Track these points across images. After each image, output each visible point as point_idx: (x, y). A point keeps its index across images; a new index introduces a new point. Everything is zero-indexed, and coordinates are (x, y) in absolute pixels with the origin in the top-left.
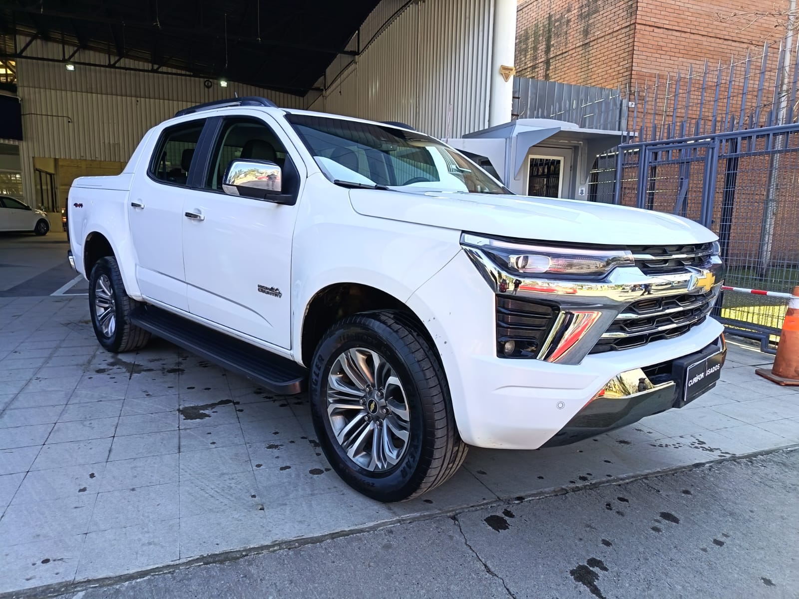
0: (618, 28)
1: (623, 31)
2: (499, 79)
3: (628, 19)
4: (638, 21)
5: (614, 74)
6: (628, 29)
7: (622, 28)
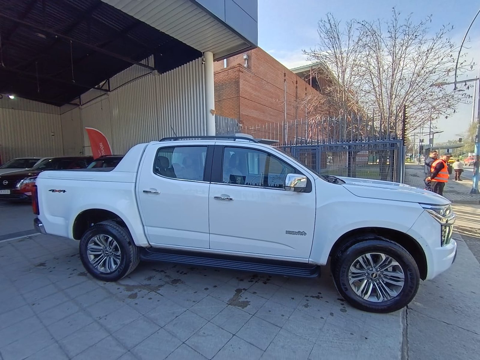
0: (232, 97)
1: (235, 98)
2: (210, 115)
3: (237, 94)
4: (240, 96)
5: (233, 113)
6: (237, 98)
7: (234, 97)
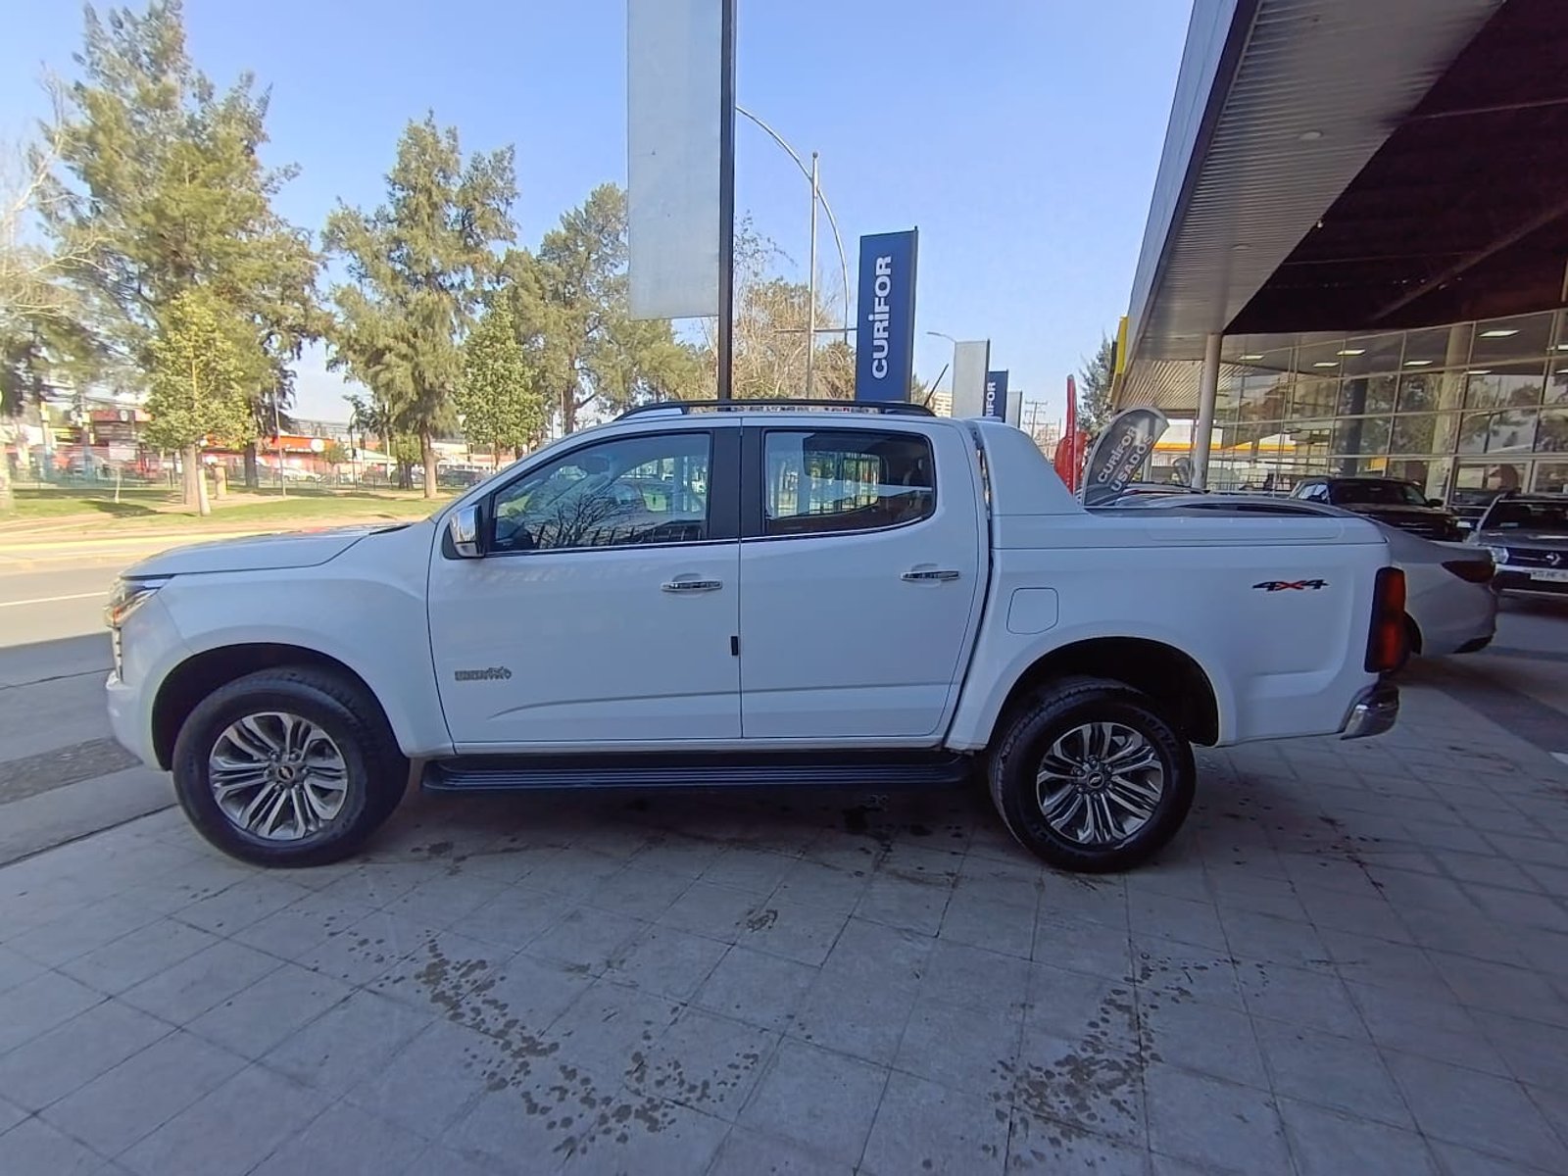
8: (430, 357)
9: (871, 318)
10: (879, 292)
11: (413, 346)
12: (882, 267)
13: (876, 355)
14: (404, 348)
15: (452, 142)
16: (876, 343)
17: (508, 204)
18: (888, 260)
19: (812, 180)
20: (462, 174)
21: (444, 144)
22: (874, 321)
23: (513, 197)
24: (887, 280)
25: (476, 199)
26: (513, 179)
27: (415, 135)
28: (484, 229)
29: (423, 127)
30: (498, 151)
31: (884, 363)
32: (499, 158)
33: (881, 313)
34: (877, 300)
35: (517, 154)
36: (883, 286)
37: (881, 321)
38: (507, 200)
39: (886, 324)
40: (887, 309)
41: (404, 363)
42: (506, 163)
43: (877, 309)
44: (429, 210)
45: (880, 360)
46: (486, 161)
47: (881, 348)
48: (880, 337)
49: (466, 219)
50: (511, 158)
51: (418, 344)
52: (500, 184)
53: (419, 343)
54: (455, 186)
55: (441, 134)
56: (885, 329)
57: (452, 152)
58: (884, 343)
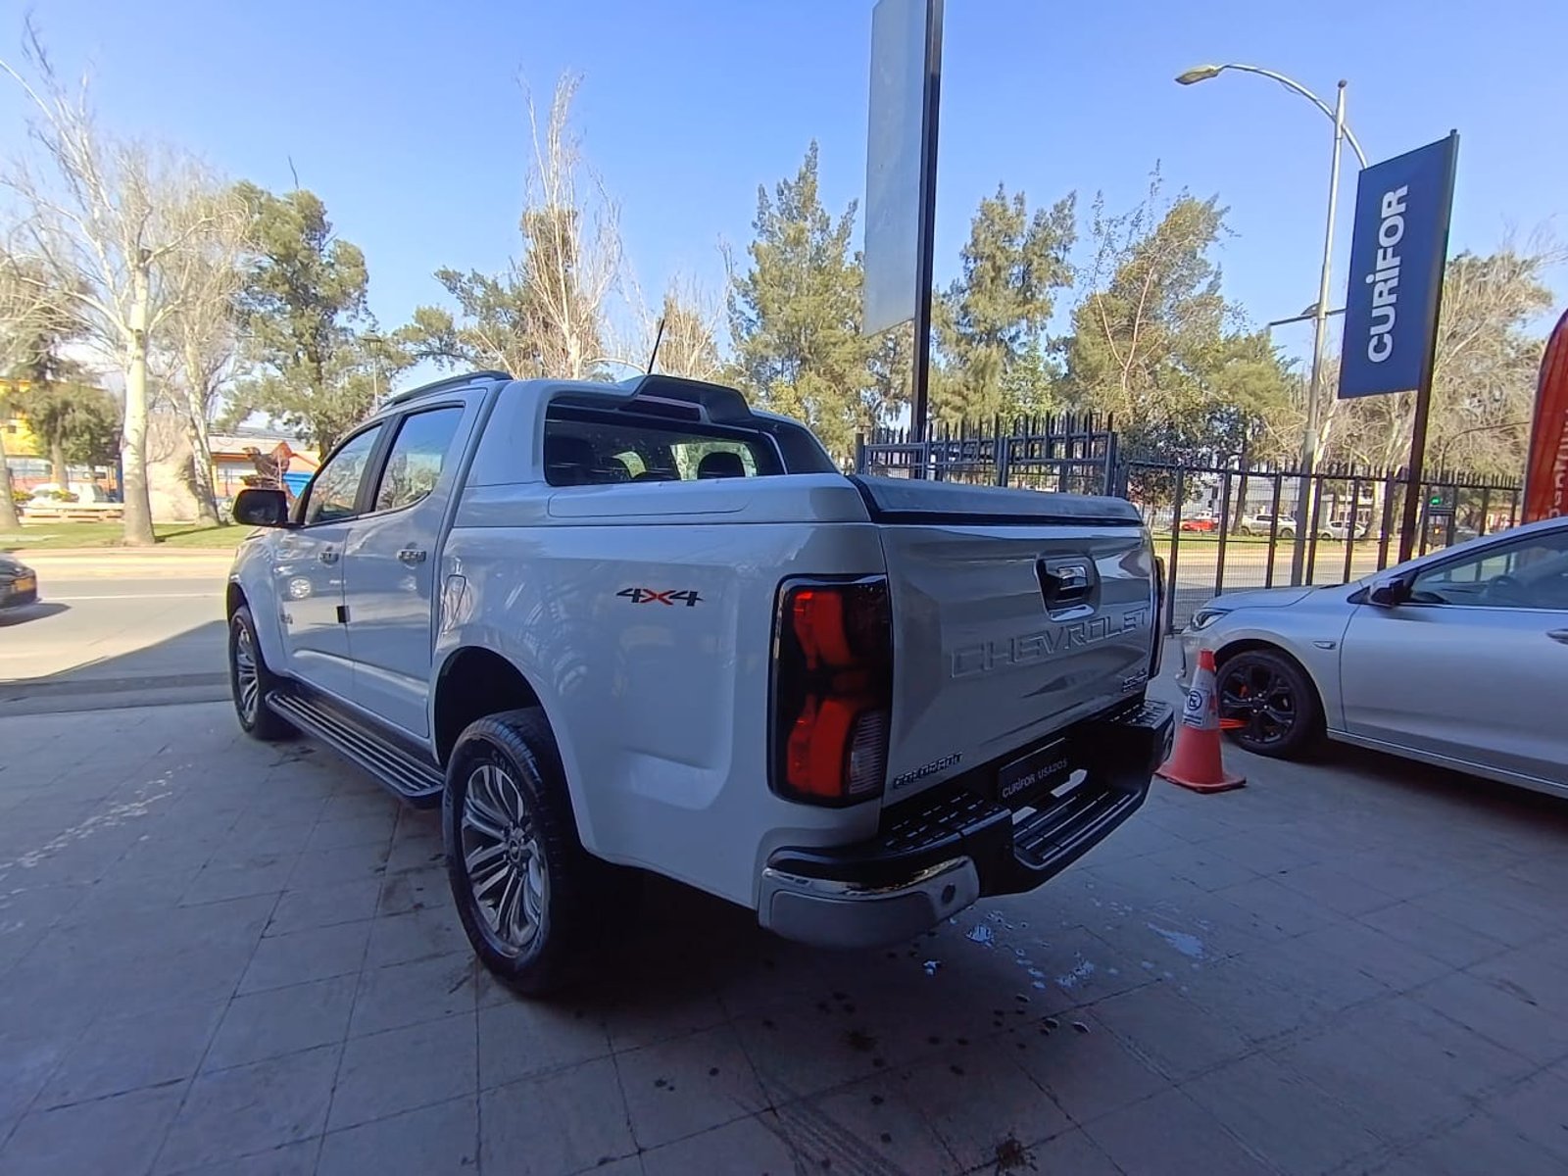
8: (978, 407)
9: (1369, 279)
10: (1384, 241)
11: (965, 398)
12: (1392, 207)
13: (1374, 330)
14: (958, 401)
15: (1019, 207)
16: (1375, 313)
17: (1066, 249)
18: (1403, 191)
19: (1334, 119)
20: (1025, 233)
21: (1012, 211)
22: (1374, 283)
23: (1071, 242)
24: (1400, 222)
25: (1035, 254)
26: (1072, 225)
27: (986, 211)
28: (1040, 279)
29: (994, 200)
30: (1059, 202)
31: (1388, 339)
32: (1058, 208)
33: (1387, 268)
34: (1380, 252)
35: (1078, 201)
36: (1391, 232)
37: (1385, 281)
38: (1065, 246)
39: (1394, 283)
40: (1397, 261)
41: (958, 414)
42: (1066, 211)
43: (1380, 264)
44: (993, 274)
45: (1381, 336)
46: (1048, 215)
47: (1384, 319)
48: (1383, 302)
49: (1026, 275)
50: (1072, 205)
51: (969, 397)
52: (1059, 232)
53: (971, 396)
54: (1017, 247)
55: (1010, 202)
56: (1391, 291)
57: (1018, 215)
58: (1391, 312)
